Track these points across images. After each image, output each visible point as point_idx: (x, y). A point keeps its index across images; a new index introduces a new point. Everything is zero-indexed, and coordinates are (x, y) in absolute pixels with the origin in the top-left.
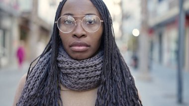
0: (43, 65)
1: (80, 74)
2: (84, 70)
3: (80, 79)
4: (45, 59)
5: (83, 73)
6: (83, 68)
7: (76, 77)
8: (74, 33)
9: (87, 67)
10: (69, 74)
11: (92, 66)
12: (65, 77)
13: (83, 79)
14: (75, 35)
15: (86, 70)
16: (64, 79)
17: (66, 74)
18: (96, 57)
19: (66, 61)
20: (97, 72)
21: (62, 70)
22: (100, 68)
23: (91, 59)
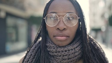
0: (35, 52)
1: (64, 56)
2: (66, 53)
3: (63, 59)
4: (36, 47)
5: (66, 55)
6: (66, 51)
7: (61, 58)
8: (57, 27)
9: (69, 51)
10: (55, 56)
11: (72, 50)
12: (52, 58)
13: (66, 59)
14: (58, 29)
15: (68, 53)
16: (51, 60)
17: (53, 56)
18: (74, 43)
19: (53, 47)
20: (76, 53)
21: (50, 53)
22: (78, 51)
23: (71, 45)
